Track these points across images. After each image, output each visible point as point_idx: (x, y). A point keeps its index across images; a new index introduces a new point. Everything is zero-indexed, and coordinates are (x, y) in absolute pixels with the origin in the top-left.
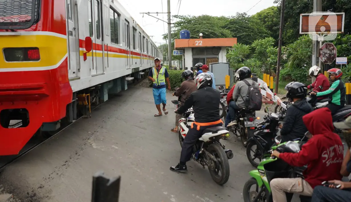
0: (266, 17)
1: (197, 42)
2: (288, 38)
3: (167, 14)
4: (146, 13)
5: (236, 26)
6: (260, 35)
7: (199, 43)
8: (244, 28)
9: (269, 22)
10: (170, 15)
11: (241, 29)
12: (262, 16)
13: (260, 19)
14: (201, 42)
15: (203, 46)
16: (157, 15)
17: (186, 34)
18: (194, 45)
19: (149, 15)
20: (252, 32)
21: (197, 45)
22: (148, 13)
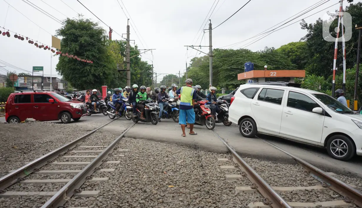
0: (289, 52)
1: (272, 73)
2: (311, 71)
3: (209, 47)
4: (190, 46)
5: (267, 60)
6: (287, 67)
7: (274, 74)
8: (274, 61)
9: (292, 56)
10: (212, 48)
11: (271, 62)
12: (286, 51)
13: (285, 54)
14: (275, 73)
15: (277, 76)
16: (201, 48)
17: (251, 66)
18: (269, 75)
19: (193, 48)
20: (281, 65)
21: (271, 75)
22: (192, 46)
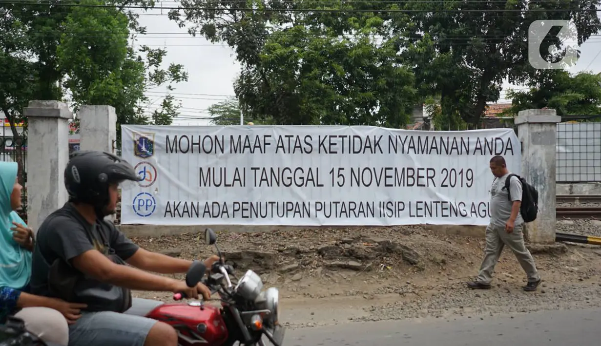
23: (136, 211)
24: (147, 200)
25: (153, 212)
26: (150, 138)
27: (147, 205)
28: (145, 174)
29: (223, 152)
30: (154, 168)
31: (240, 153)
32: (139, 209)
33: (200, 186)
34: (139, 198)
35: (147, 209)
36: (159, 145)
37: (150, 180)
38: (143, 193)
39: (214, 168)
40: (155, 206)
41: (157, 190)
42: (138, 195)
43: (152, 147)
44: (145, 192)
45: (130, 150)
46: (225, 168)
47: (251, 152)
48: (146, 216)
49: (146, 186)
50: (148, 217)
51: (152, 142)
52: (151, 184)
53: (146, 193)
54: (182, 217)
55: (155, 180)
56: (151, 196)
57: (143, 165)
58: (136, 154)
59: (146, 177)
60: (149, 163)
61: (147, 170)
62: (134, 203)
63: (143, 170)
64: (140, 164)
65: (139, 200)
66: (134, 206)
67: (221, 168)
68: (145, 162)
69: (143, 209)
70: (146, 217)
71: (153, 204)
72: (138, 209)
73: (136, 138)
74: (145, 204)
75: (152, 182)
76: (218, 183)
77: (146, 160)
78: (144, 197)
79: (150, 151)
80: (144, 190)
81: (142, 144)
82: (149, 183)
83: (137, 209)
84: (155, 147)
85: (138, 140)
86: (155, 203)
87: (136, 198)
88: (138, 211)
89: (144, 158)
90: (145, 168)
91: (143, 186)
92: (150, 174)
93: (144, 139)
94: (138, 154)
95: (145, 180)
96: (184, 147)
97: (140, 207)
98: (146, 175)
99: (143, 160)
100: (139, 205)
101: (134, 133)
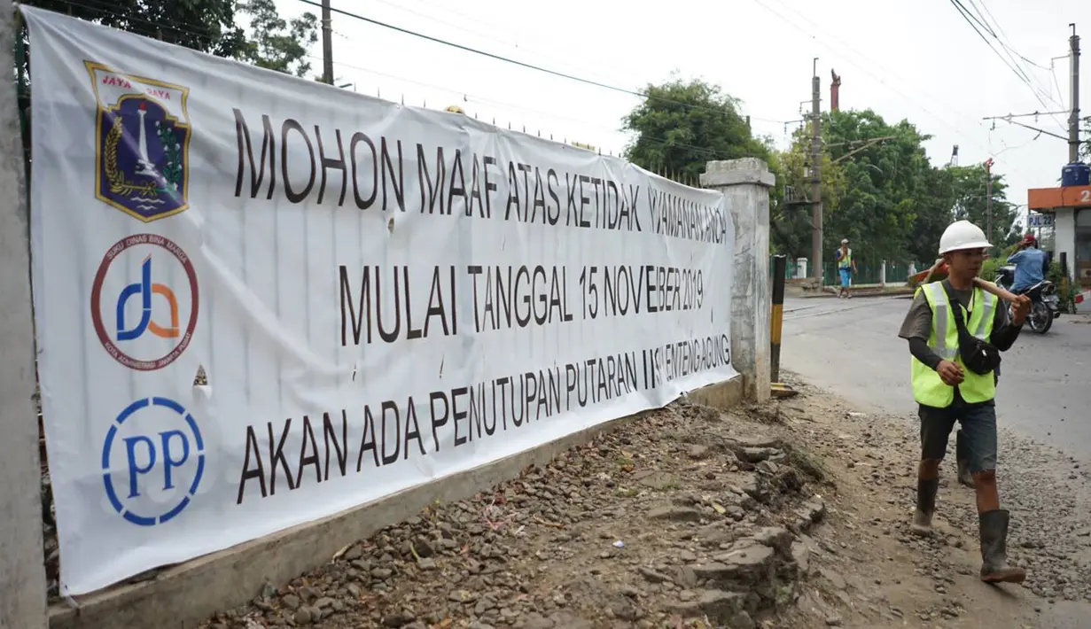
1: (1086, 194)
3: (1068, 114)
4: (1003, 118)
10: (1077, 116)
17: (1077, 175)
18: (1076, 201)
19: (1011, 122)
21: (1084, 200)
22: (1009, 116)
23: (118, 506)
24: (166, 437)
25: (192, 491)
26: (172, 109)
27: (168, 463)
28: (147, 303)
29: (403, 209)
30: (188, 267)
31: (442, 212)
32: (134, 493)
33: (344, 344)
34: (124, 431)
35: (168, 485)
36: (211, 154)
37: (172, 333)
38: (144, 403)
39: (377, 268)
40: (201, 459)
41: (200, 379)
42: (121, 419)
43: (180, 157)
44: (150, 394)
45: (77, 162)
46: (406, 269)
47: (467, 215)
48: (164, 519)
49: (157, 365)
50: (172, 521)
51: (180, 134)
52: (177, 352)
53: (158, 401)
54: (298, 486)
55: (191, 329)
56: (179, 409)
57: (139, 252)
58: (106, 190)
59: (153, 318)
60: (165, 243)
61: (155, 279)
62: (105, 464)
63: (138, 280)
64: (125, 244)
65: (130, 443)
66: (107, 478)
67: (396, 268)
68: (147, 239)
69: (151, 484)
70: (166, 524)
71: (194, 451)
72: (128, 490)
73: (108, 100)
74: (160, 458)
75: (178, 340)
76: (389, 330)
77: (155, 226)
78: (152, 422)
79: (171, 180)
80: (150, 385)
81: (136, 136)
82: (163, 347)
83: (122, 490)
84: (193, 160)
85: (117, 113)
86: (200, 447)
87: (113, 430)
88: (129, 505)
89: (146, 214)
90: (147, 267)
91: (142, 367)
92: (171, 297)
93: (142, 113)
94: (116, 189)
95: (147, 332)
96: (299, 173)
97: (139, 476)
98: (153, 309)
99: (138, 226)
100: (134, 470)
101: (92, 67)
